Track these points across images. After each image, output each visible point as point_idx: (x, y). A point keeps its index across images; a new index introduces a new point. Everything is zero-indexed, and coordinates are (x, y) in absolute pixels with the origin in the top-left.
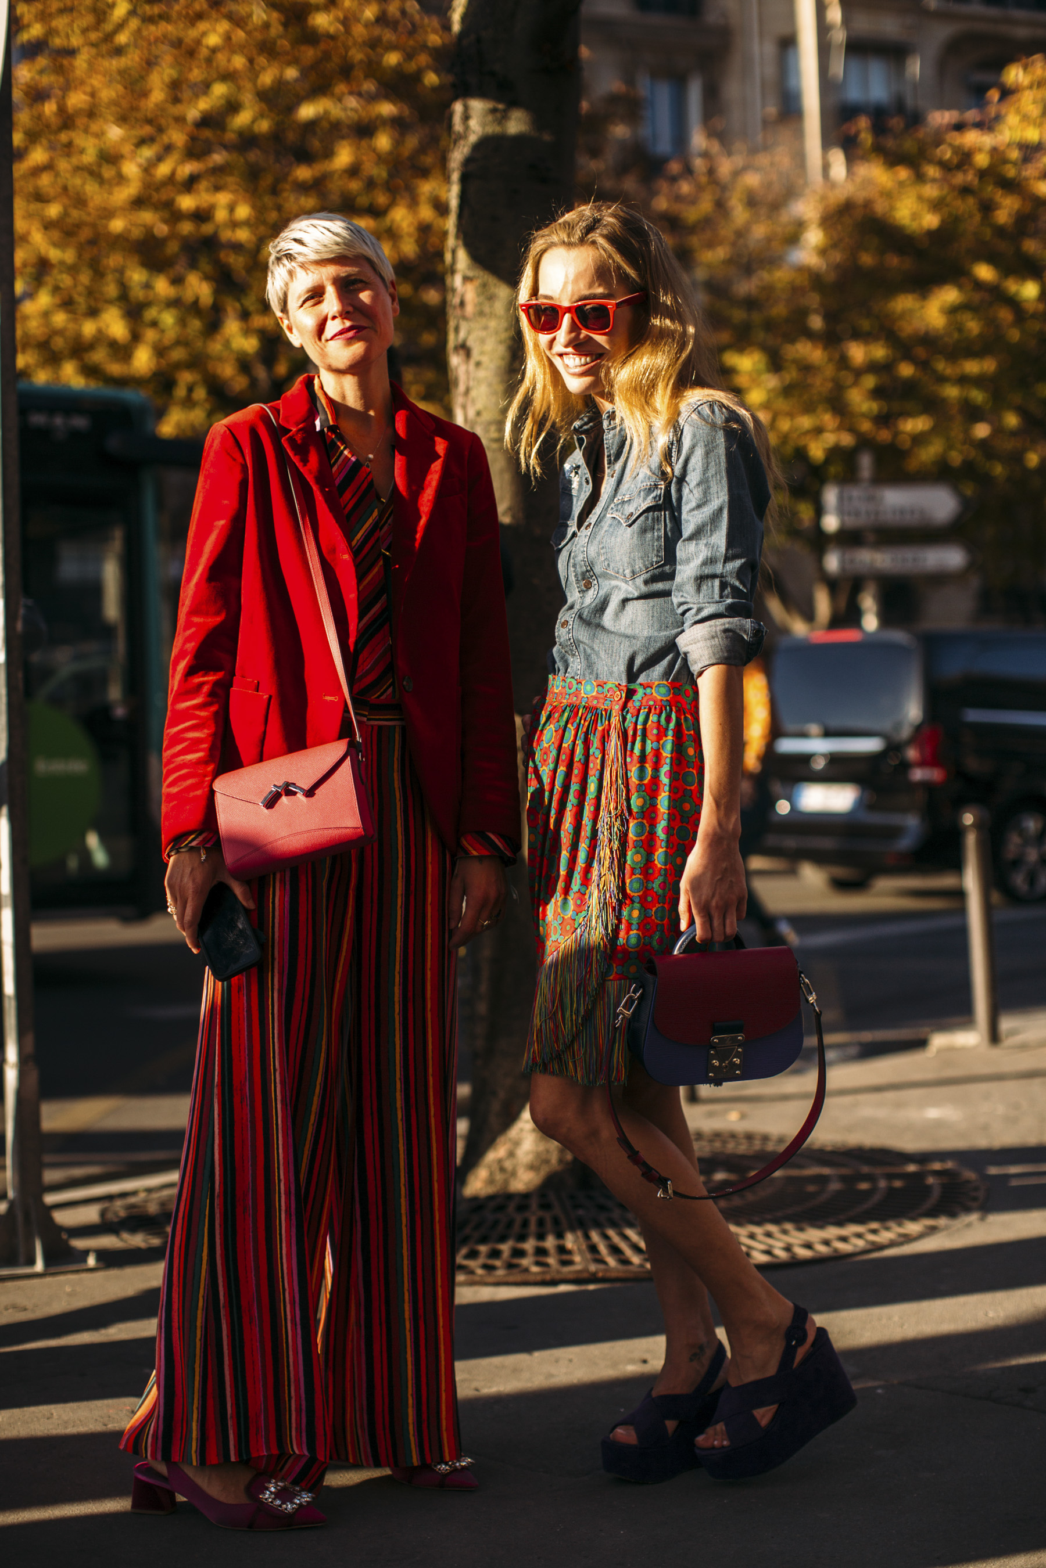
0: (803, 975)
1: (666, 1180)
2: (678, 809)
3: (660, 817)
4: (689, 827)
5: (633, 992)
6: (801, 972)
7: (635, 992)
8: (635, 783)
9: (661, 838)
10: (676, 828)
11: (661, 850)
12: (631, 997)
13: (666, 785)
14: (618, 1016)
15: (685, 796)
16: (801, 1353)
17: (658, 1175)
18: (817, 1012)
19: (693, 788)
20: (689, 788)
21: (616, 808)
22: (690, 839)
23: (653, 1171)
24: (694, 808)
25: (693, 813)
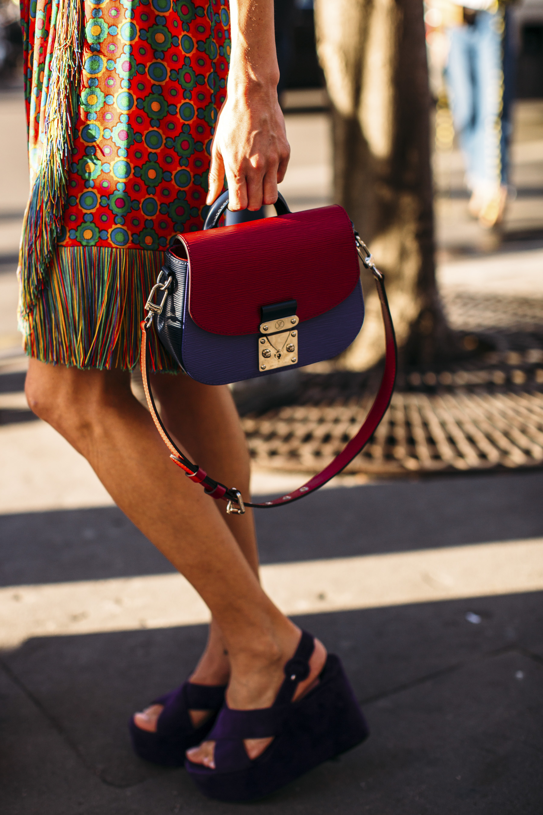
0: (358, 237)
1: (235, 492)
2: (149, 41)
3: (120, 50)
4: (165, 64)
5: (160, 282)
6: (357, 234)
7: (163, 280)
8: (90, 6)
9: (121, 76)
10: (148, 64)
11: (120, 91)
12: (159, 288)
13: (127, 9)
14: (147, 312)
15: (157, 25)
16: (301, 688)
17: (224, 489)
18: (378, 276)
19: (167, 14)
20: (161, 14)
21: (66, 39)
22: (167, 79)
23: (219, 486)
24: (170, 40)
25: (169, 46)
